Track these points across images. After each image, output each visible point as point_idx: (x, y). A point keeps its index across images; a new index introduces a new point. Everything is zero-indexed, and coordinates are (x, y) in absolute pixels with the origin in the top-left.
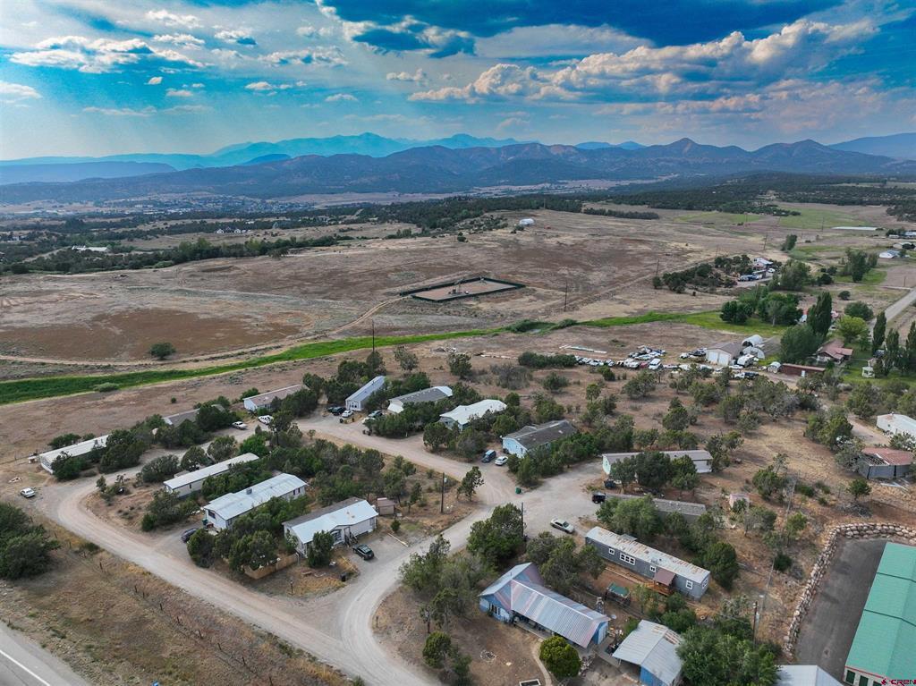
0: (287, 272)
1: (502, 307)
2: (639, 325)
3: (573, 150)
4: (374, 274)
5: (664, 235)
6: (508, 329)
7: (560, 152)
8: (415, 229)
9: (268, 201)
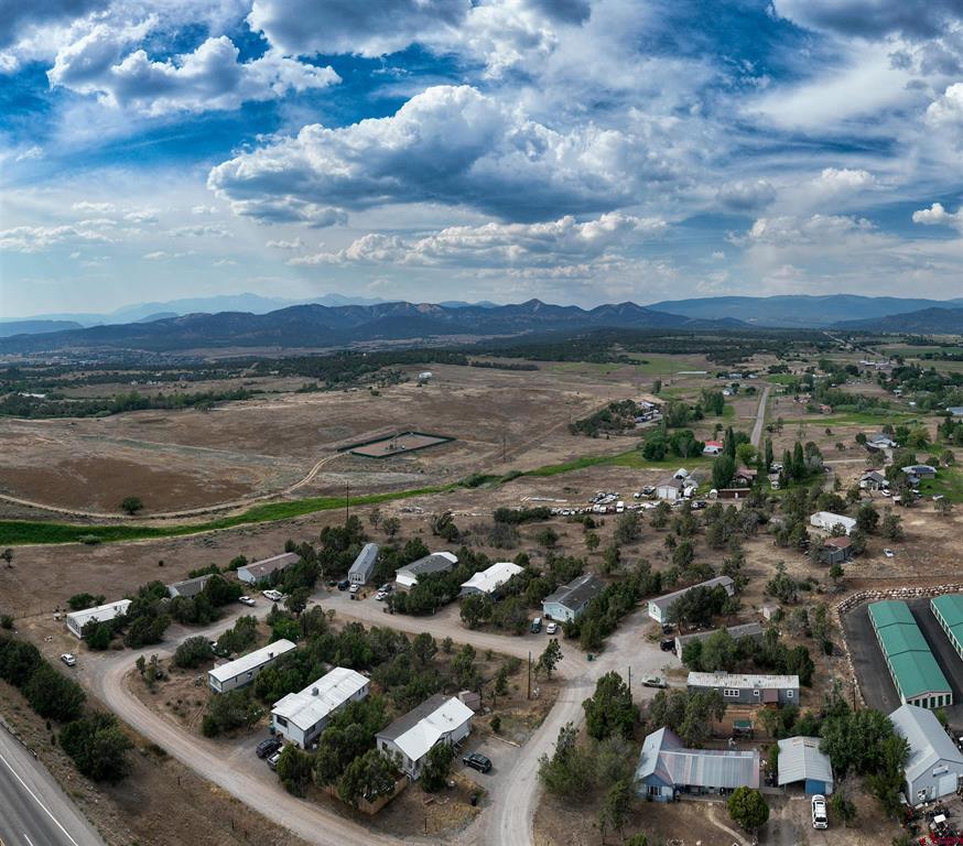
0: (218, 426)
1: (443, 460)
2: (577, 471)
3: (438, 308)
4: (305, 428)
5: (552, 385)
6: (461, 484)
7: (428, 309)
8: (320, 385)
9: (162, 354)
